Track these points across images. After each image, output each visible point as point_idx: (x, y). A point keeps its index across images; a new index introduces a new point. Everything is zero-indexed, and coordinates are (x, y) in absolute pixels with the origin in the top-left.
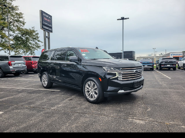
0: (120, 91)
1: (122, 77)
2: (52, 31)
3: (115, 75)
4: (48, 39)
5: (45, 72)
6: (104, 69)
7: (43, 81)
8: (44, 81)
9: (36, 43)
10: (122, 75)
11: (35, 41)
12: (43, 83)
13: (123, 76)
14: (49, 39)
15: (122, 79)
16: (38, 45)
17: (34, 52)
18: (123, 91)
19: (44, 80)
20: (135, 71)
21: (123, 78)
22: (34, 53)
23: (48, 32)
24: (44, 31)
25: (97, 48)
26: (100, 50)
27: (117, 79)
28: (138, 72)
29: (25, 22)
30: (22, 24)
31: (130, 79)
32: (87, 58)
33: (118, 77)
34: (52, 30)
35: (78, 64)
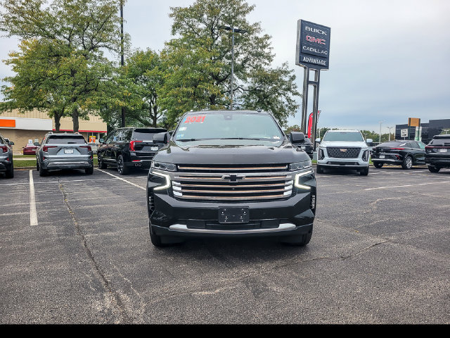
4: (315, 87)
9: (288, 100)
10: (179, 184)
11: (286, 95)
13: (182, 188)
15: (181, 194)
16: (293, 104)
17: (287, 120)
20: (223, 177)
22: (286, 122)
23: (316, 71)
24: (306, 68)
29: (272, 54)
30: (267, 61)
33: (171, 188)
34: (328, 63)
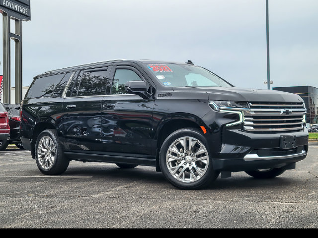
0: (249, 156)
1: (252, 123)
2: (28, 17)
3: (236, 117)
4: (16, 41)
5: (47, 131)
6: (212, 106)
7: (39, 156)
8: (43, 157)
10: (252, 119)
12: (40, 160)
13: (254, 122)
14: (18, 41)
15: (252, 128)
18: (255, 156)
19: (43, 152)
20: (284, 112)
21: (254, 127)
23: (16, 20)
24: (4, 14)
25: (190, 62)
26: (199, 68)
27: (241, 126)
28: (290, 115)
31: (270, 129)
32: (167, 84)
33: (243, 124)
34: (29, 12)
35: (148, 99)
